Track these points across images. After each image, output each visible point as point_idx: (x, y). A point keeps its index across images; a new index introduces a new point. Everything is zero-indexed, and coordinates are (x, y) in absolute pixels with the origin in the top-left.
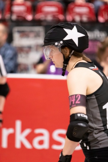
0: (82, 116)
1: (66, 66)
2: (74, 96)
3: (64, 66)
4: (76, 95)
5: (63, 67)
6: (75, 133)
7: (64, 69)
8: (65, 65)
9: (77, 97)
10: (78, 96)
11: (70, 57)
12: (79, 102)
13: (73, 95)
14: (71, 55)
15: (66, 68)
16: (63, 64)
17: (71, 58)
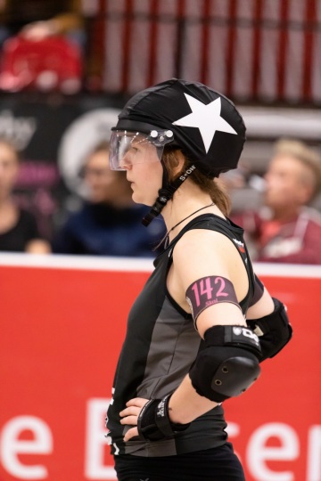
0: (245, 334)
1: (164, 204)
3: (158, 200)
4: (212, 278)
5: (155, 205)
6: (218, 382)
7: (156, 209)
8: (163, 199)
10: (219, 282)
11: (182, 182)
12: (225, 294)
14: (186, 177)
15: (161, 210)
16: (157, 195)
17: (183, 184)
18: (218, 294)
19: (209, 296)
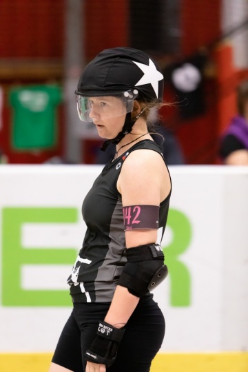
2: (130, 209)
4: (132, 207)
8: (126, 133)
9: (134, 210)
10: (137, 209)
11: (137, 119)
12: (138, 222)
13: (128, 207)
14: (140, 116)
18: (134, 222)
19: (128, 223)
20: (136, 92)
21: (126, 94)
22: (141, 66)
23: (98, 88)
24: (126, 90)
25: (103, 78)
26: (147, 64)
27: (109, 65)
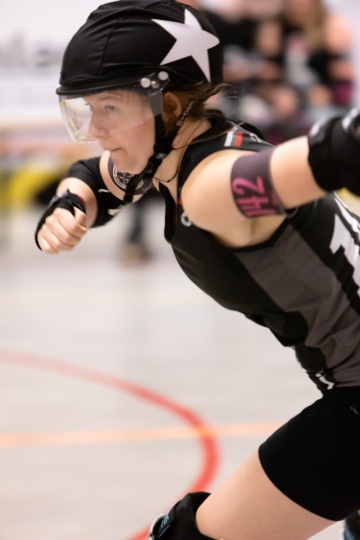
1: (159, 162)
2: (242, 201)
4: (236, 196)
8: (162, 156)
13: (239, 206)
15: (155, 170)
20: (163, 76)
21: (145, 82)
22: (168, 26)
23: (91, 77)
24: (144, 75)
25: (96, 58)
26: (181, 19)
27: (108, 31)
